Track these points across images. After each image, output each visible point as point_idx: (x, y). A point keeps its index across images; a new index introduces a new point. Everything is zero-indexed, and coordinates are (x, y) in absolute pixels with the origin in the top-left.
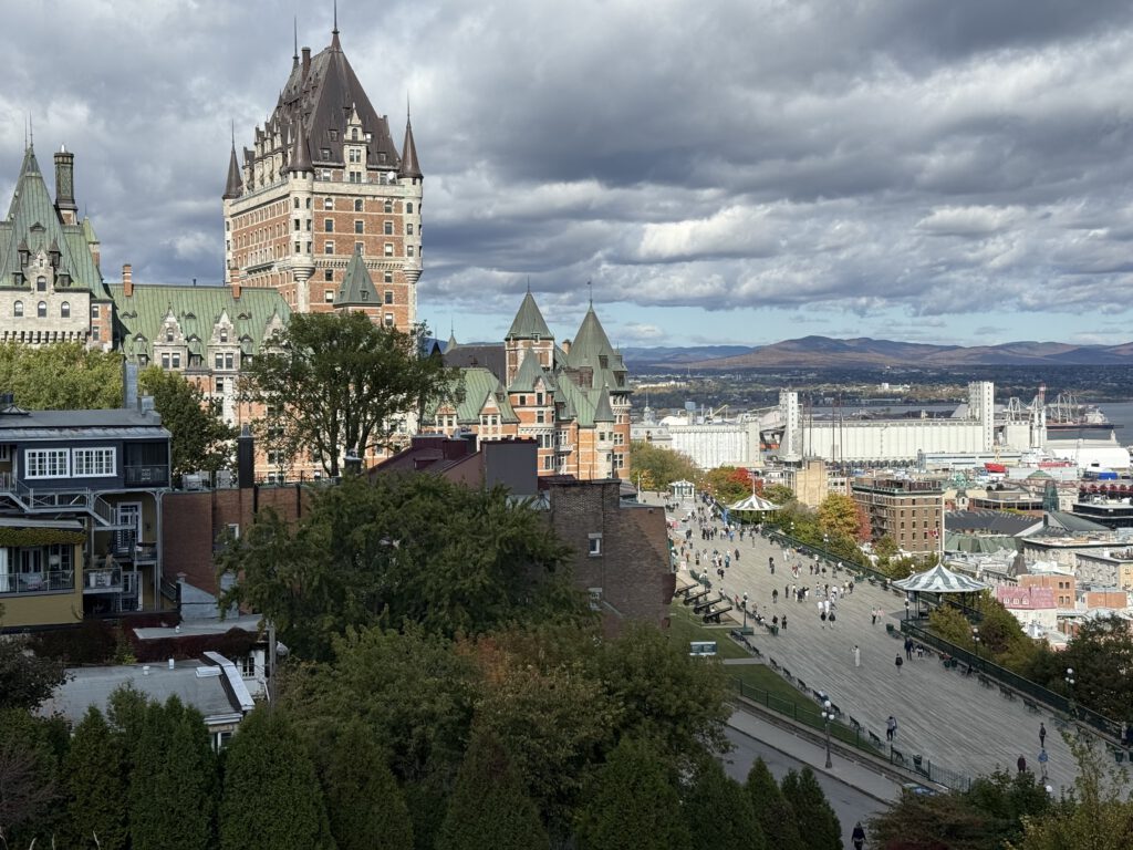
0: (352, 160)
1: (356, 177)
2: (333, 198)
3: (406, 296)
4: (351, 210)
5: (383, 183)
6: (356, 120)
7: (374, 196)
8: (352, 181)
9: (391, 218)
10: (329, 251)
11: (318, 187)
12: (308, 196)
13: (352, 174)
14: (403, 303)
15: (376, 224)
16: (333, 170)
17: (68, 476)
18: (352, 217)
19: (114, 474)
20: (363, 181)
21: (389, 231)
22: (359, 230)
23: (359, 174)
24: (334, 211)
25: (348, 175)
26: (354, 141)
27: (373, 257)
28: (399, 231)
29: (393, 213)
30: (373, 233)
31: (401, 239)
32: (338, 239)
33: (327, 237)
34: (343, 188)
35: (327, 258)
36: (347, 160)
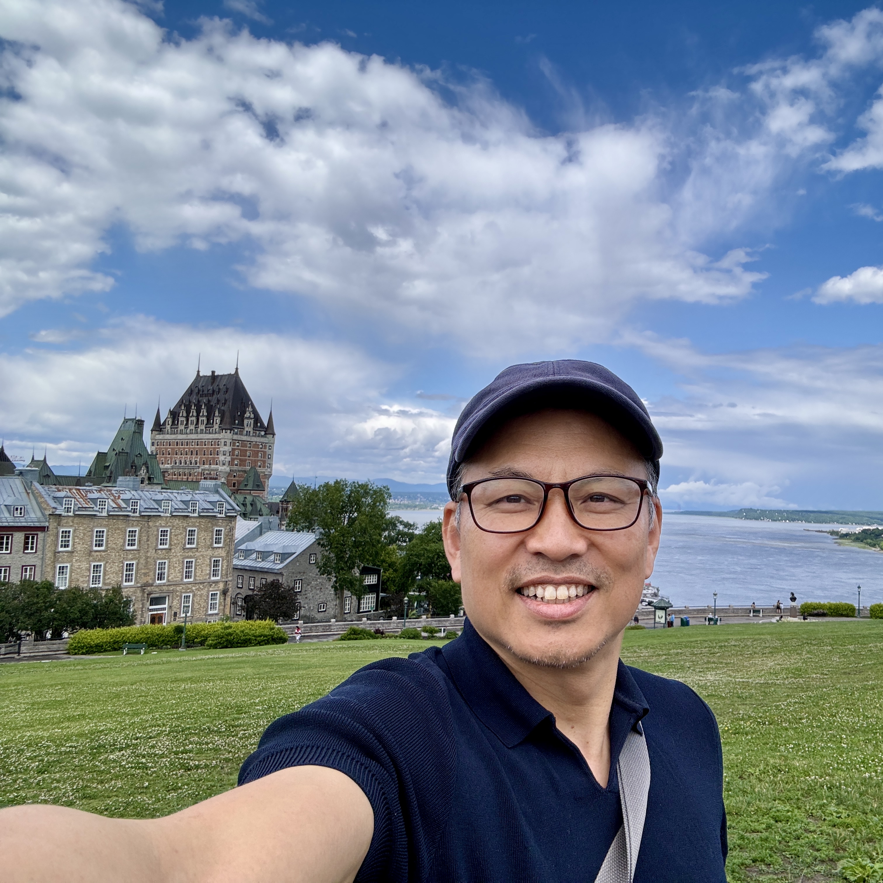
0: (247, 426)
1: (248, 434)
2: (240, 442)
4: (247, 447)
5: (259, 436)
6: (250, 409)
7: (256, 442)
8: (247, 435)
10: (236, 465)
11: (235, 437)
12: (231, 441)
13: (247, 432)
16: (239, 430)
18: (246, 450)
20: (251, 435)
21: (260, 457)
23: (250, 432)
24: (240, 447)
25: (245, 432)
26: (249, 418)
28: (265, 457)
29: (263, 450)
30: (254, 457)
31: (265, 461)
32: (240, 460)
33: (236, 459)
34: (244, 438)
35: (235, 468)
36: (245, 425)
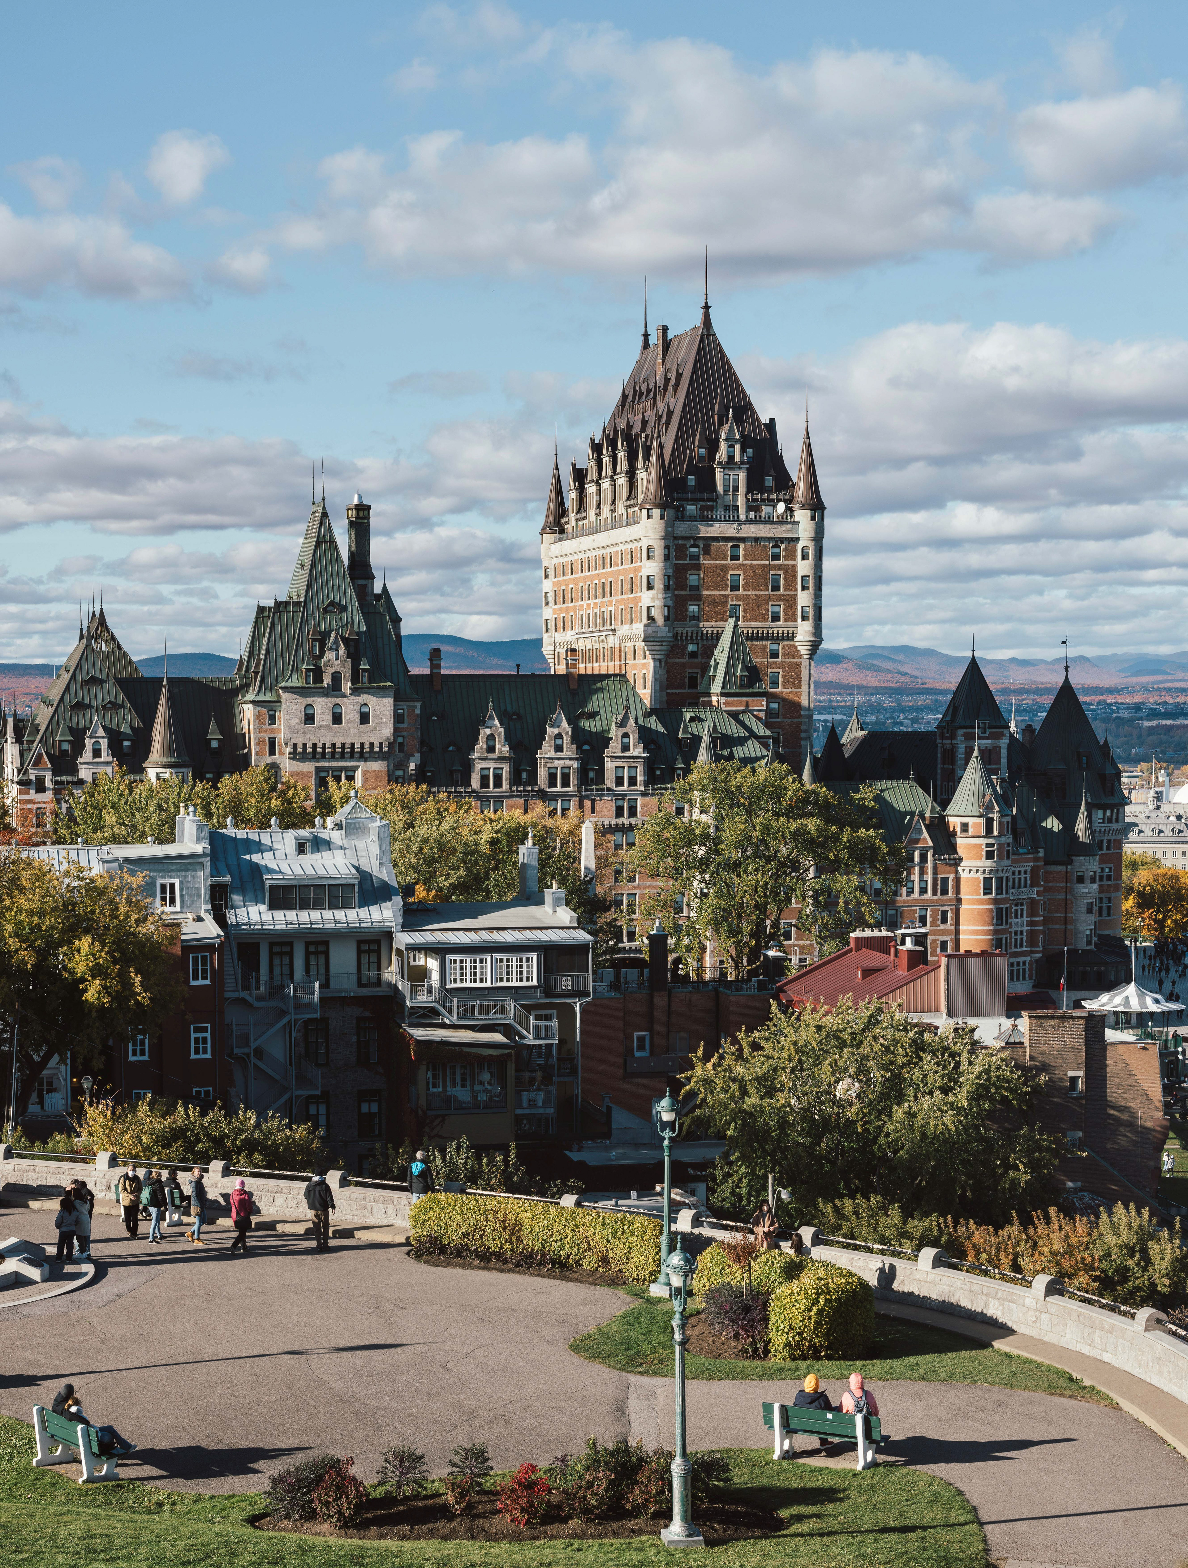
1: (729, 515)
3: (798, 677)
4: (725, 558)
5: (769, 520)
6: (732, 432)
7: (757, 540)
8: (725, 518)
9: (780, 567)
11: (682, 528)
12: (667, 542)
14: (794, 686)
15: (759, 577)
16: (701, 505)
17: (488, 984)
18: (724, 569)
19: (534, 983)
20: (741, 518)
21: (776, 588)
22: (735, 588)
24: (701, 562)
25: (720, 511)
26: (730, 463)
27: (754, 624)
28: (790, 584)
29: (782, 562)
30: (755, 589)
31: (794, 598)
32: (705, 600)
33: (692, 598)
34: (715, 530)
35: (690, 627)
36: (720, 489)
